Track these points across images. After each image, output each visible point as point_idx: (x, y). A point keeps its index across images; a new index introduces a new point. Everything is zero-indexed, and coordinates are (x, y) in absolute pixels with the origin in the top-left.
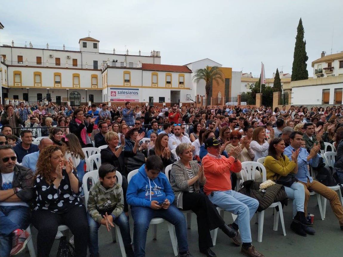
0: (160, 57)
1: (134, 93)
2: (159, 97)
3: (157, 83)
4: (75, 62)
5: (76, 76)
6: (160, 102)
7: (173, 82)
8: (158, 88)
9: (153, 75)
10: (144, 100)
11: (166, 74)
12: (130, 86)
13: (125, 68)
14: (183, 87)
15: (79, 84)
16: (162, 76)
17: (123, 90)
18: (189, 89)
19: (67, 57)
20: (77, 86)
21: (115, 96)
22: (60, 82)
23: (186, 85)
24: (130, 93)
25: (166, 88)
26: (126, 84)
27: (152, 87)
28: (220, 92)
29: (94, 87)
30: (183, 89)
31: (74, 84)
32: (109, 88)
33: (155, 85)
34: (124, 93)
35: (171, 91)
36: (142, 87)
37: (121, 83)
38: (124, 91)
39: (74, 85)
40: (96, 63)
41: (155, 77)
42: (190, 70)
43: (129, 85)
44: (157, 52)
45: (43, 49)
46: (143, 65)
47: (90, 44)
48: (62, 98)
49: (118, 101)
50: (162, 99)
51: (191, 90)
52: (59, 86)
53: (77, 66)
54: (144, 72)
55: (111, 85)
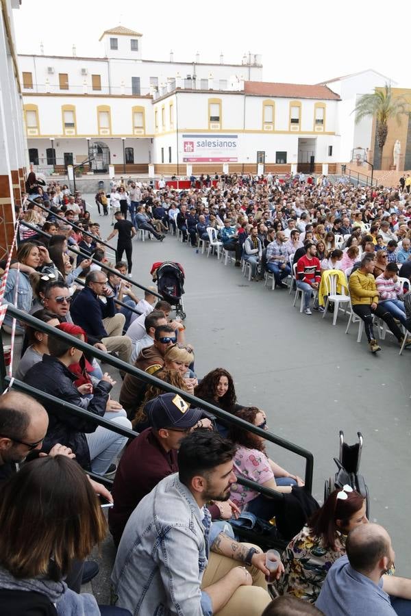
0: (261, 67)
1: (228, 144)
2: (277, 152)
3: (272, 123)
4: (96, 79)
5: (104, 111)
6: (277, 163)
7: (302, 121)
8: (274, 132)
9: (265, 105)
10: (248, 158)
11: (291, 103)
12: (221, 131)
13: (211, 92)
14: (322, 131)
15: (110, 128)
16: (283, 108)
17: (206, 139)
18: (333, 134)
19: (81, 71)
20: (107, 132)
21: (193, 151)
22: (73, 124)
23: (328, 126)
24: (222, 144)
25: (289, 132)
26: (213, 127)
27: (262, 132)
28: (397, 141)
29: (137, 132)
30: (321, 133)
31: (99, 128)
32: (180, 135)
33: (268, 126)
34: (209, 144)
35: (299, 139)
36: (244, 131)
37: (203, 124)
38: (209, 140)
39: (101, 131)
40: (136, 81)
41: (269, 109)
42: (336, 94)
43: (219, 129)
44: (256, 56)
45: (34, 56)
46: (246, 84)
47: (124, 42)
48: (74, 156)
49: (196, 161)
50: (281, 156)
51: (340, 136)
52: (72, 132)
53: (100, 90)
54: (249, 99)
55: (183, 128)
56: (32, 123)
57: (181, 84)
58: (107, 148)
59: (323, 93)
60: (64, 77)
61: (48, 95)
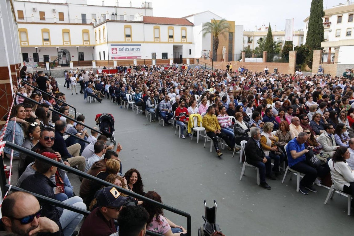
0: (152, 9)
1: (136, 49)
2: (162, 53)
3: (159, 38)
4: (61, 15)
5: (66, 32)
6: (162, 58)
7: (175, 37)
8: (160, 42)
9: (155, 28)
10: (147, 56)
11: (168, 27)
12: (132, 42)
13: (125, 21)
14: (185, 42)
15: (70, 41)
16: (164, 30)
18: (191, 43)
19: (52, 10)
20: (68, 43)
21: (117, 53)
22: (49, 39)
23: (188, 39)
24: (132, 49)
25: (168, 43)
26: (127, 40)
27: (154, 42)
28: (224, 46)
29: (85, 43)
30: (185, 43)
31: (64, 41)
32: (110, 44)
33: (157, 40)
34: (126, 49)
35: (174, 46)
36: (144, 42)
37: (122, 38)
38: (125, 47)
39: (65, 43)
40: (84, 16)
41: (157, 31)
42: (192, 23)
43: (130, 41)
44: (148, 3)
45: (24, 2)
46: (144, 18)
48: (49, 57)
49: (119, 58)
50: (165, 55)
51: (194, 44)
52: (48, 44)
53: (64, 20)
54: (146, 26)
55: (111, 41)
56: (24, 39)
57: (108, 17)
58: (69, 52)
59: (184, 22)
60: (42, 14)
61: (33, 23)
